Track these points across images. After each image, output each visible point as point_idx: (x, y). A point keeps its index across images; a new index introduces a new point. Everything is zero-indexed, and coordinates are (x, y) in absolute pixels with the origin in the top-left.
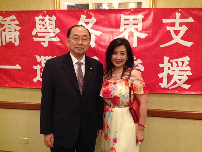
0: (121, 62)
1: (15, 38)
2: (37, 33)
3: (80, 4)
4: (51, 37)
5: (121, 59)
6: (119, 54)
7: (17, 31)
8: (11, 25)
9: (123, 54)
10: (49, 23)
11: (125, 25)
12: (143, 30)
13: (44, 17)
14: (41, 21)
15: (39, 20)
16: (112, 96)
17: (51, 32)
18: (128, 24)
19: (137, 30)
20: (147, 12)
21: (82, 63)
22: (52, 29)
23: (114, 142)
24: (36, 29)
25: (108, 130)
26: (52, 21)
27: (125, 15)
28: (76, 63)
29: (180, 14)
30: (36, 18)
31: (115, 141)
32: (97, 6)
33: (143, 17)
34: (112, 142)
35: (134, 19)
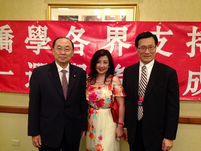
0: (104, 69)
1: (8, 46)
2: (29, 41)
3: (70, 16)
4: (43, 46)
5: (104, 67)
6: (102, 63)
7: (10, 39)
8: (5, 33)
9: (105, 63)
10: (41, 32)
11: (111, 35)
12: (127, 40)
13: (36, 27)
14: (33, 30)
15: (32, 29)
16: (97, 99)
17: (43, 41)
18: (114, 36)
19: (122, 40)
20: (130, 25)
21: (67, 71)
22: (43, 38)
23: (99, 140)
24: (29, 37)
25: (94, 130)
26: (43, 30)
27: (111, 27)
28: (61, 71)
29: (160, 27)
30: (29, 27)
31: (101, 138)
32: (86, 18)
33: (127, 29)
34: (98, 139)
35: (119, 31)
